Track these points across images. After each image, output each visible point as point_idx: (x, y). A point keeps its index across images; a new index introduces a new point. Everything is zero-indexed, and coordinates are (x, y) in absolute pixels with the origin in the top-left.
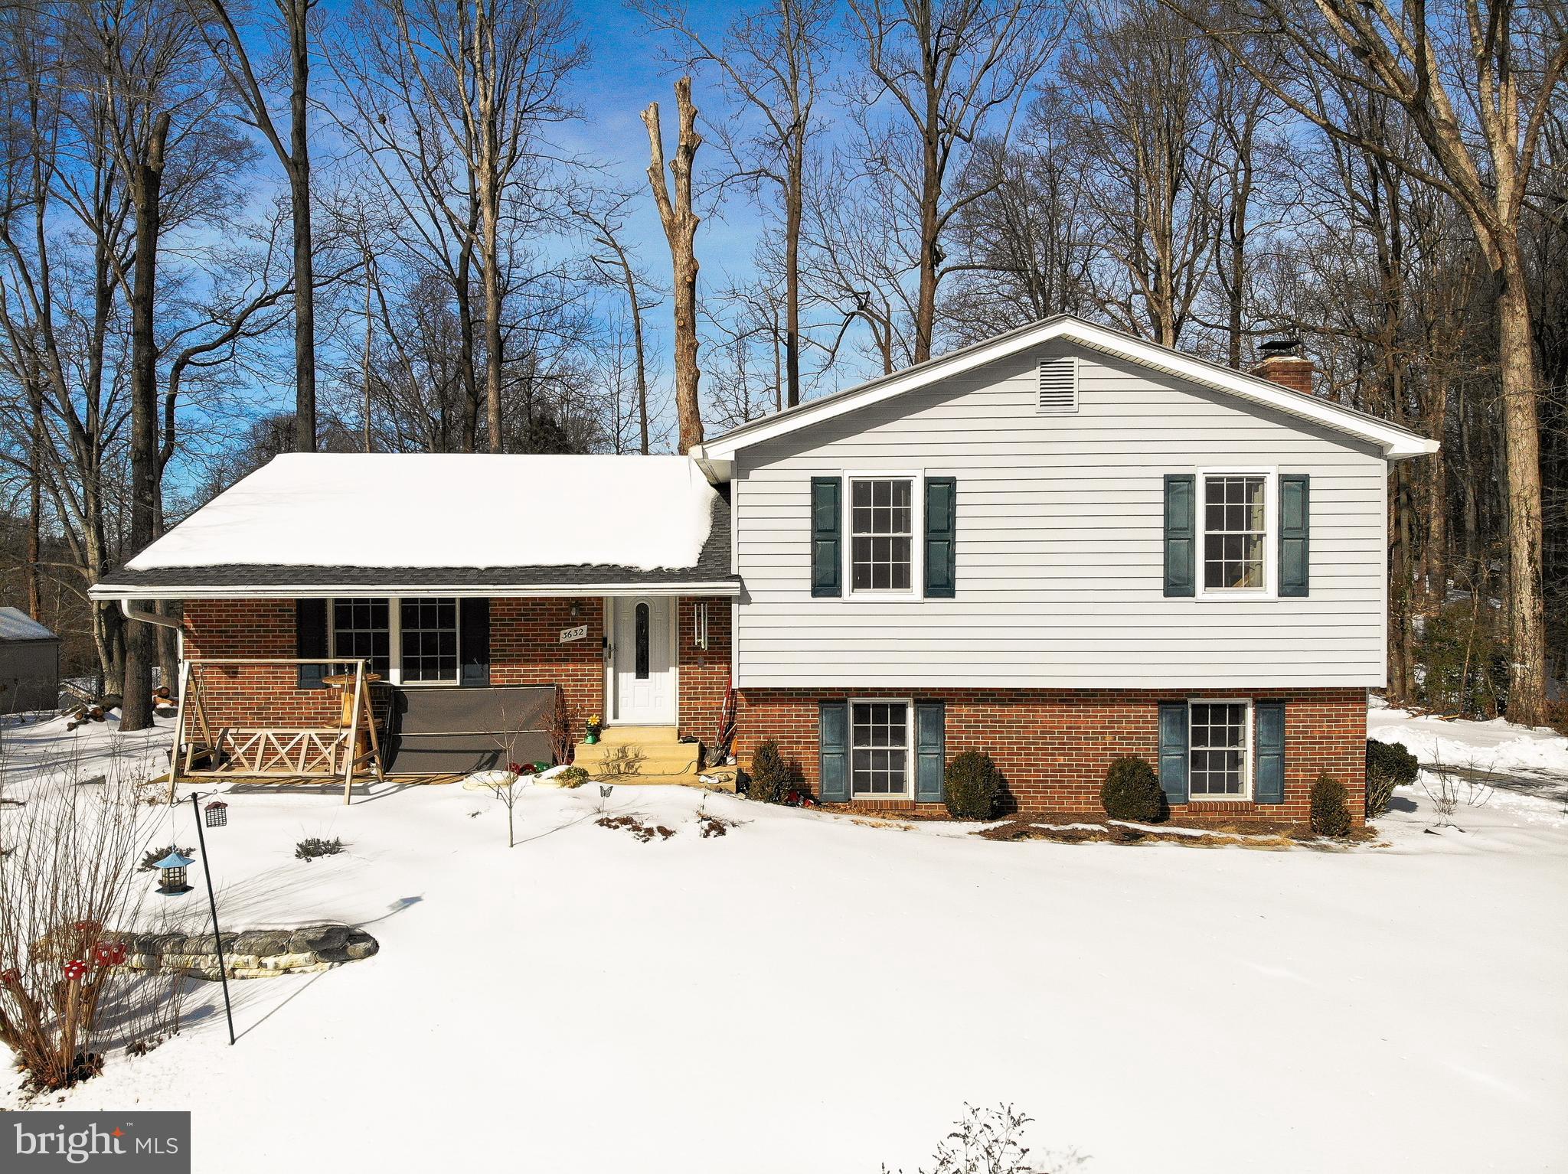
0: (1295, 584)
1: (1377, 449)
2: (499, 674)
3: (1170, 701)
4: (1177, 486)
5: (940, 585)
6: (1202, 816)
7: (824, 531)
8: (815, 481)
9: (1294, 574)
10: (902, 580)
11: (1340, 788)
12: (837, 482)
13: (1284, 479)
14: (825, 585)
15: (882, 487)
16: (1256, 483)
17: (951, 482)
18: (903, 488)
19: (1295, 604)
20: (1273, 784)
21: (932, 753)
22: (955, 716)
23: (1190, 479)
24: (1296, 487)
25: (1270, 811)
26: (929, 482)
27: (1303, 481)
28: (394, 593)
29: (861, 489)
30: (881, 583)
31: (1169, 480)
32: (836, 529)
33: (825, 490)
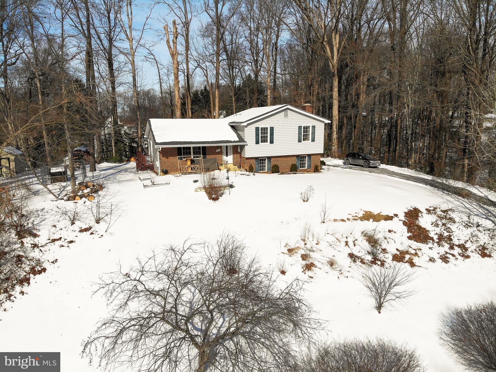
0: (313, 140)
1: (323, 122)
2: (208, 157)
3: (298, 156)
4: (300, 128)
5: (272, 142)
6: (301, 170)
7: (257, 135)
8: (256, 128)
9: (313, 139)
10: (267, 141)
11: (318, 166)
12: (259, 128)
13: (312, 126)
14: (257, 143)
15: (264, 128)
16: (309, 127)
17: (273, 127)
18: (267, 128)
19: (313, 143)
20: (309, 166)
21: (269, 165)
22: (272, 160)
23: (301, 127)
24: (314, 127)
25: (309, 170)
26: (270, 128)
27: (315, 126)
28: (191, 146)
29: (262, 128)
30: (264, 142)
31: (299, 127)
32: (259, 135)
33: (257, 129)
